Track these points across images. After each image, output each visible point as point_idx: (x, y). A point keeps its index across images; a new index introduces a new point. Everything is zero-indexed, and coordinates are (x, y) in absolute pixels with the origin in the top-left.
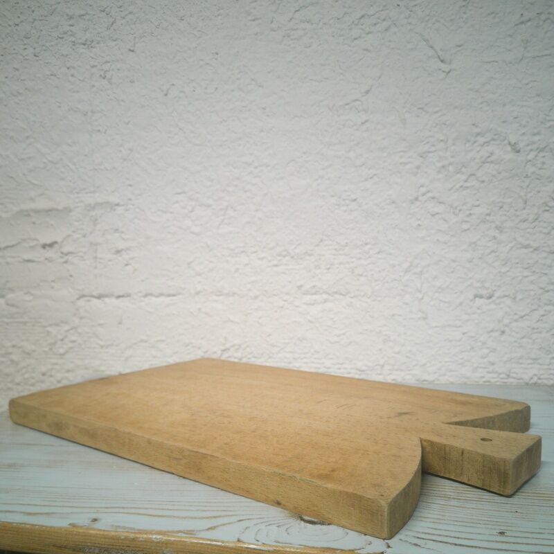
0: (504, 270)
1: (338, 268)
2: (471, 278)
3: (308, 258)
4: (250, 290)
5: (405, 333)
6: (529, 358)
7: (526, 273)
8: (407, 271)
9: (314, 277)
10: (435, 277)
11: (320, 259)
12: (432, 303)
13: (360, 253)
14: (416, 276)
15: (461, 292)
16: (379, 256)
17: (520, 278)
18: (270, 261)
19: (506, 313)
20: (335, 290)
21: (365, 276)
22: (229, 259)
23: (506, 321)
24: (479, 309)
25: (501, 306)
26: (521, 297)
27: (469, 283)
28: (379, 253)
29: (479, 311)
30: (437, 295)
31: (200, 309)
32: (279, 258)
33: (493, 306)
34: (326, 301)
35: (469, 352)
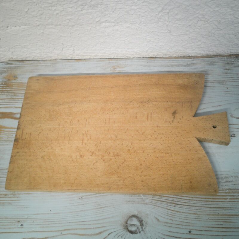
0: (217, 9)
1: (118, 11)
2: (197, 14)
3: (99, 6)
4: (69, 23)
5: (159, 38)
6: (221, 44)
7: (229, 10)
8: (160, 12)
9: (105, 16)
10: (177, 14)
11: (107, 7)
12: (174, 25)
13: (131, 3)
14: (166, 14)
15: (191, 20)
16: (144, 4)
17: (225, 13)
18: (77, 9)
19: (214, 28)
20: (119, 21)
21: (136, 14)
22: (50, 8)
23: (213, 31)
24: (199, 27)
25: (212, 25)
26: (223, 21)
27: (196, 16)
28: (143, 3)
29: (199, 28)
30: (177, 22)
31: (43, 33)
32: (82, 7)
33: (208, 25)
34: (114, 26)
35: (191, 44)
